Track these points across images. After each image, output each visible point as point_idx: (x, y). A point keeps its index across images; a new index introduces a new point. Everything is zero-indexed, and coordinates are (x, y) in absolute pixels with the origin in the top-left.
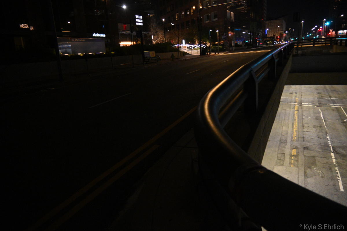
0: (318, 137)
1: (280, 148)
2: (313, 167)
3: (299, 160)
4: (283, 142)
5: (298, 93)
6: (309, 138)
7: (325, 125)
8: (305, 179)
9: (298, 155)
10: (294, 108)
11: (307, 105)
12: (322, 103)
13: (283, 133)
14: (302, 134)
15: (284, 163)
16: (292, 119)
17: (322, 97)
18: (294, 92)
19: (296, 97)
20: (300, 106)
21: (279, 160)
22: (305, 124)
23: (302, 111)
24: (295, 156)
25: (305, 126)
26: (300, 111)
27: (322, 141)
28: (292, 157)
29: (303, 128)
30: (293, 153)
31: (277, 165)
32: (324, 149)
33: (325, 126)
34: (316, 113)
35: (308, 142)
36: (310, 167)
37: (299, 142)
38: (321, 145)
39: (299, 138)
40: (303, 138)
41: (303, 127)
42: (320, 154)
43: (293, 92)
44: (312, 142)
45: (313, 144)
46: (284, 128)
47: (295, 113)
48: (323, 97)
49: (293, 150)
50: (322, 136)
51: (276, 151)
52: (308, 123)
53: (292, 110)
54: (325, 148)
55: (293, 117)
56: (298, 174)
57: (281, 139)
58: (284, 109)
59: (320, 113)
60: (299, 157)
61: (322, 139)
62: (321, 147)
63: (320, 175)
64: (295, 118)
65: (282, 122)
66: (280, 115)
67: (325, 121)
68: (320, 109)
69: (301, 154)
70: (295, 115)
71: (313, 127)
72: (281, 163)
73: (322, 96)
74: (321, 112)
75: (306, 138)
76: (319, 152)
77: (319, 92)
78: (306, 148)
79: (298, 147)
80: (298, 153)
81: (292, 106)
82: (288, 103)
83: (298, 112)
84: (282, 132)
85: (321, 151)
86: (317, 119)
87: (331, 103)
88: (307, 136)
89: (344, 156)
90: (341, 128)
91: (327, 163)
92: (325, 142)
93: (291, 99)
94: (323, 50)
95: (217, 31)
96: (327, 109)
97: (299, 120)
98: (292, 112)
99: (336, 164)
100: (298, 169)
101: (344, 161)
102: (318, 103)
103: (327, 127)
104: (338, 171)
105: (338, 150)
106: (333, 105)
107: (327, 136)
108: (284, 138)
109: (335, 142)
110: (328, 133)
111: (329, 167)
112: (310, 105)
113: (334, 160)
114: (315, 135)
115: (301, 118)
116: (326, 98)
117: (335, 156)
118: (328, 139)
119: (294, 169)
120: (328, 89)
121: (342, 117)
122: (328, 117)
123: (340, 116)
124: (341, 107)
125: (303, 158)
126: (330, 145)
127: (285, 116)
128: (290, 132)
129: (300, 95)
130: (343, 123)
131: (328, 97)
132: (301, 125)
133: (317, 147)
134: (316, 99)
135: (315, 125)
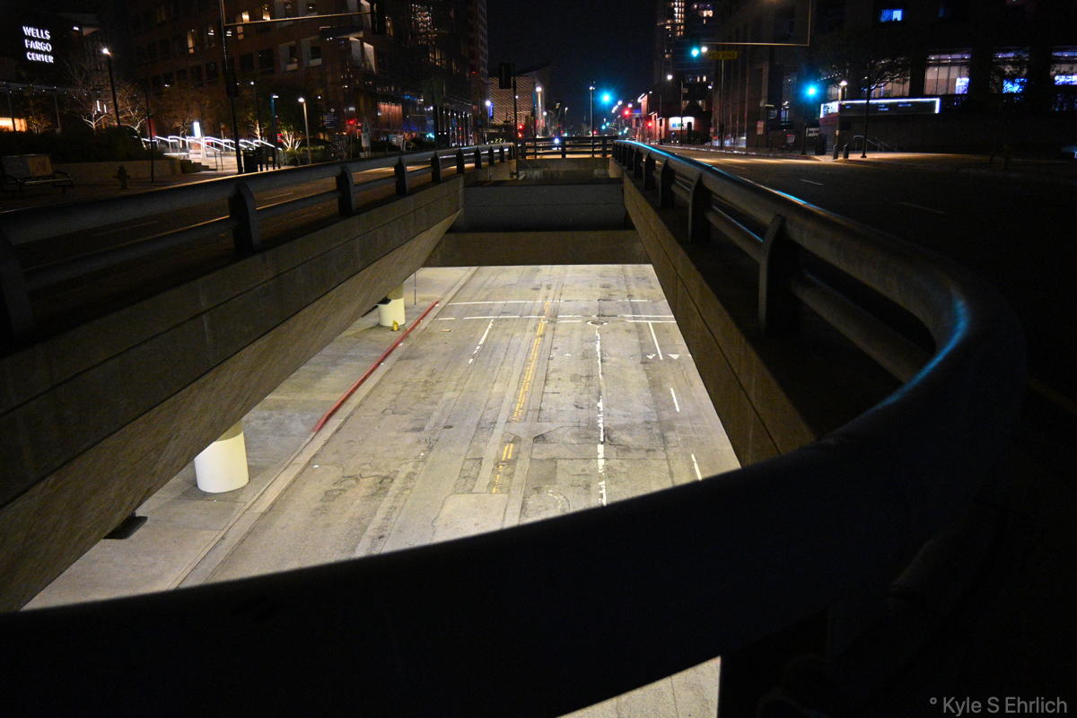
0: (577, 406)
1: (475, 444)
2: (547, 486)
3: (517, 473)
4: (485, 427)
5: (553, 288)
6: (554, 411)
7: (600, 372)
9: (517, 458)
10: (535, 329)
11: (569, 319)
12: (607, 312)
13: (491, 401)
14: (540, 401)
15: (474, 486)
16: (524, 360)
17: (610, 298)
18: (545, 284)
19: (547, 297)
20: (552, 322)
22: (553, 372)
23: (553, 338)
24: (510, 463)
25: (550, 378)
26: (548, 337)
27: (583, 414)
28: (501, 467)
29: (545, 384)
30: (505, 453)
31: (455, 492)
32: (583, 436)
33: (600, 375)
34: (586, 341)
35: (550, 421)
36: (538, 489)
37: (527, 424)
38: (579, 427)
39: (529, 413)
40: (540, 410)
41: (546, 380)
42: (570, 449)
43: (541, 285)
44: (559, 419)
45: (560, 425)
46: (497, 388)
47: (535, 344)
48: (613, 298)
49: (506, 448)
50: (586, 403)
51: (460, 455)
52: (560, 371)
53: (528, 334)
54: (587, 433)
55: (527, 355)
56: (505, 510)
57: (481, 418)
58: (508, 335)
59: (594, 340)
60: (518, 464)
61: (585, 410)
62: (577, 430)
63: (559, 507)
64: (531, 358)
65: (493, 371)
66: (492, 351)
67: (602, 361)
68: (598, 329)
69: (525, 456)
70: (533, 350)
71: (571, 381)
72: (469, 486)
73: (610, 295)
74: (599, 339)
75: (547, 411)
76: (569, 446)
77: (607, 283)
78: (540, 438)
79: (522, 436)
80: (518, 453)
81: (531, 325)
82: (521, 316)
83: (543, 341)
84: (488, 400)
85: (574, 442)
86: (584, 357)
87: (628, 313)
88: (549, 406)
89: (627, 449)
90: (636, 377)
91: (584, 474)
92: (589, 418)
93: (534, 304)
94: (593, 171)
95: (301, 100)
96: (614, 330)
97: (538, 364)
98: (527, 340)
99: (605, 472)
100: (509, 497)
101: (624, 462)
102: (598, 313)
103: (605, 378)
104: (604, 491)
105: (616, 435)
106: (630, 319)
107: (599, 401)
108: (489, 417)
109: (613, 416)
110: (603, 393)
111: (585, 481)
112: (578, 318)
113: (601, 463)
114: (571, 400)
115: (546, 356)
116: (620, 298)
117: (605, 453)
118: (599, 408)
119: (498, 498)
120: (630, 274)
121: (645, 347)
122: (612, 351)
123: (642, 346)
124: (650, 322)
125: (528, 465)
126: (601, 426)
127: (506, 354)
128: (509, 398)
129: (558, 292)
130: (645, 362)
131: (625, 295)
132: (541, 376)
133: (569, 433)
134: (596, 302)
135: (576, 375)
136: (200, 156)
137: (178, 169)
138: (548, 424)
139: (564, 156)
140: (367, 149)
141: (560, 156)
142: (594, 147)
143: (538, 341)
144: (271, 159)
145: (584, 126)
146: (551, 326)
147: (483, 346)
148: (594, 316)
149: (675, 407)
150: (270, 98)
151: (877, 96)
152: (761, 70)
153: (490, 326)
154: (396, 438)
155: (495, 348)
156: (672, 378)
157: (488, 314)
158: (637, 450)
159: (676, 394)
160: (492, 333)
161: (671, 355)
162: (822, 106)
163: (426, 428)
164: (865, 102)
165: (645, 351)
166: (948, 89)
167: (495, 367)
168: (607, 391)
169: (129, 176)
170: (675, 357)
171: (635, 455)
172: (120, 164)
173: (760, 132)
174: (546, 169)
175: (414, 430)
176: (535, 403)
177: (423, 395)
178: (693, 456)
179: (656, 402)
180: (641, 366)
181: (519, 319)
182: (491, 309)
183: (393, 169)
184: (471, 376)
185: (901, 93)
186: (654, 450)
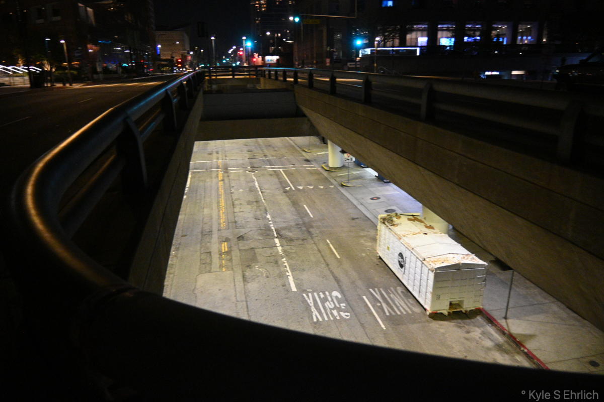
0: (255, 218)
1: (203, 244)
2: (253, 264)
3: (234, 258)
4: (206, 234)
5: (220, 153)
6: (244, 222)
7: (262, 198)
8: (244, 285)
9: (231, 250)
10: (217, 176)
11: (236, 170)
12: (256, 165)
13: (205, 219)
14: (233, 217)
15: (211, 268)
16: (217, 195)
17: (254, 157)
18: (214, 151)
19: (218, 159)
20: (225, 172)
21: (204, 264)
22: (236, 200)
23: (230, 181)
24: (228, 253)
25: (235, 204)
26: (226, 181)
27: (261, 222)
28: (223, 256)
29: (234, 208)
30: (223, 248)
31: (201, 273)
32: (264, 235)
33: (263, 201)
34: (249, 182)
35: (244, 228)
36: (249, 266)
37: (231, 230)
38: (261, 230)
39: (230, 224)
40: (236, 222)
41: (233, 205)
42: (260, 243)
43: (212, 152)
44: (248, 226)
45: (250, 230)
46: (206, 211)
47: (220, 185)
48: (257, 157)
49: (223, 245)
50: (260, 216)
51: (197, 251)
52: (239, 199)
53: (214, 180)
54: (266, 232)
55: (217, 192)
57: (202, 230)
58: (202, 181)
59: (253, 181)
60: (232, 253)
61: (261, 220)
62: (260, 232)
63: (264, 275)
64: (220, 193)
65: (201, 202)
66: (197, 191)
67: (261, 192)
68: (254, 175)
69: (235, 248)
70: (220, 189)
71: (248, 204)
72: (208, 268)
73: (254, 155)
74: (256, 180)
75: (239, 222)
76: (259, 241)
77: (250, 149)
78: (241, 238)
79: (230, 237)
80: (231, 247)
81: (214, 175)
82: (206, 170)
83: (224, 183)
84: (203, 219)
85: (260, 238)
86: (251, 191)
87: (268, 166)
88: (240, 220)
89: (291, 240)
90: (283, 200)
91: (271, 255)
92: (265, 225)
93: (212, 163)
94: (247, 86)
95: (63, 42)
96: (262, 175)
97: (226, 196)
98: (216, 182)
99: (283, 253)
100: (234, 272)
101: (292, 247)
102: (250, 166)
103: (266, 202)
104: (286, 264)
105: (283, 232)
106: (269, 168)
107: (267, 214)
108: (207, 228)
109: (278, 223)
110: (268, 209)
111: (274, 260)
112: (240, 170)
113: (280, 249)
114: (251, 215)
115: (229, 191)
116: (260, 157)
117: (280, 243)
118: (268, 218)
119: (227, 274)
120: (261, 144)
121: (283, 184)
122: (266, 186)
123: (281, 183)
124: (281, 170)
125: (239, 254)
126: (273, 228)
127: (205, 192)
128: (215, 216)
129: (224, 155)
130: (286, 192)
131: (262, 156)
132: (230, 202)
133: (256, 233)
134: (247, 160)
135: (249, 201)
138: (243, 230)
143: (221, 183)
146: (226, 175)
147: (190, 187)
148: (249, 168)
149: (310, 215)
150: (45, 40)
151: (388, 46)
152: (323, 31)
153: (190, 176)
155: (197, 188)
156: (302, 200)
158: (297, 239)
159: (308, 208)
160: (193, 180)
161: (299, 187)
162: (361, 50)
165: (284, 186)
167: (201, 200)
168: (270, 209)
170: (301, 188)
171: (296, 243)
173: (328, 64)
176: (231, 218)
178: (328, 241)
179: (299, 214)
180: (284, 194)
184: (188, 205)
186: (306, 239)
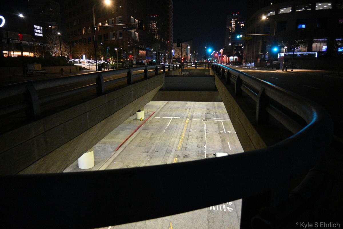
0: (198, 147)
1: (165, 157)
4: (168, 152)
5: (191, 109)
6: (190, 148)
10: (185, 122)
11: (196, 119)
12: (208, 117)
13: (170, 145)
14: (186, 145)
17: (209, 113)
18: (189, 108)
19: (189, 112)
22: (190, 136)
23: (191, 125)
27: (200, 149)
29: (188, 139)
30: (174, 161)
32: (199, 156)
33: (205, 137)
34: (201, 126)
37: (182, 152)
39: (183, 148)
40: (186, 147)
43: (187, 108)
44: (192, 150)
45: (192, 152)
46: (173, 140)
49: (175, 159)
50: (201, 146)
51: (160, 161)
52: (193, 135)
53: (183, 123)
54: (201, 155)
55: (182, 130)
57: (167, 149)
58: (176, 123)
59: (204, 126)
62: (197, 154)
64: (184, 131)
65: (172, 135)
66: (172, 128)
67: (206, 133)
68: (205, 123)
70: (184, 128)
71: (196, 138)
73: (209, 112)
75: (188, 148)
77: (209, 108)
78: (186, 156)
79: (180, 155)
80: (179, 161)
81: (184, 121)
82: (181, 117)
83: (188, 126)
85: (196, 158)
86: (201, 131)
88: (189, 146)
90: (217, 138)
92: (201, 151)
93: (185, 114)
94: (205, 73)
95: (116, 49)
96: (210, 123)
97: (186, 133)
98: (183, 125)
102: (205, 117)
103: (207, 138)
105: (210, 156)
106: (215, 119)
107: (205, 145)
108: (170, 149)
109: (209, 150)
110: (206, 142)
112: (199, 119)
114: (196, 145)
115: (189, 130)
116: (213, 113)
118: (205, 148)
120: (216, 106)
121: (220, 129)
122: (209, 129)
123: (219, 128)
124: (222, 121)
126: (205, 153)
127: (176, 129)
128: (176, 143)
129: (193, 110)
131: (214, 112)
132: (187, 136)
133: (195, 155)
134: (205, 114)
135: (198, 137)
136: (85, 65)
137: (78, 69)
138: (188, 152)
139: (196, 68)
140: (135, 64)
141: (195, 68)
142: (206, 65)
143: (186, 126)
144: (106, 67)
145: (203, 59)
146: (190, 121)
147: (169, 126)
148: (204, 118)
149: (229, 148)
150: (107, 48)
151: (297, 51)
152: (259, 43)
153: (171, 120)
154: (141, 154)
155: (172, 127)
156: (228, 139)
157: (170, 117)
159: (230, 144)
160: (172, 122)
161: (228, 132)
162: (279, 54)
163: (150, 152)
164: (293, 53)
165: (220, 130)
166: (320, 50)
167: (172, 133)
168: (207, 142)
169: (64, 71)
170: (230, 132)
172: (61, 67)
173: (258, 62)
174: (190, 72)
175: (146, 152)
176: (185, 145)
177: (149, 141)
179: (223, 147)
180: (219, 135)
181: (180, 118)
182: (171, 115)
183: (144, 71)
184: (165, 136)
185: (304, 51)
